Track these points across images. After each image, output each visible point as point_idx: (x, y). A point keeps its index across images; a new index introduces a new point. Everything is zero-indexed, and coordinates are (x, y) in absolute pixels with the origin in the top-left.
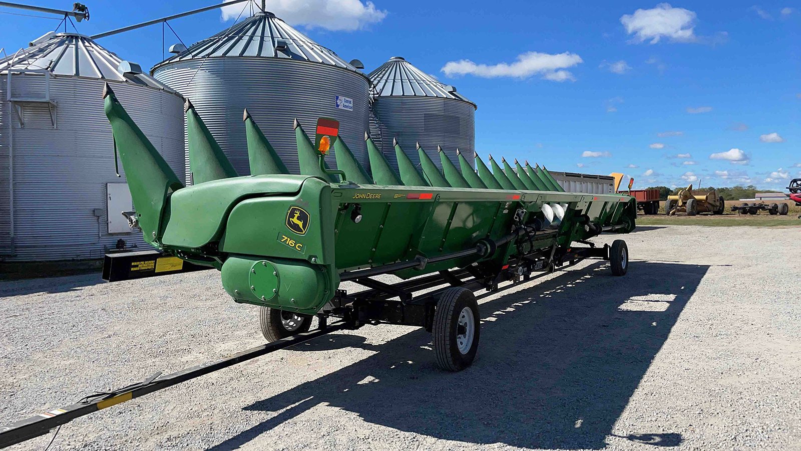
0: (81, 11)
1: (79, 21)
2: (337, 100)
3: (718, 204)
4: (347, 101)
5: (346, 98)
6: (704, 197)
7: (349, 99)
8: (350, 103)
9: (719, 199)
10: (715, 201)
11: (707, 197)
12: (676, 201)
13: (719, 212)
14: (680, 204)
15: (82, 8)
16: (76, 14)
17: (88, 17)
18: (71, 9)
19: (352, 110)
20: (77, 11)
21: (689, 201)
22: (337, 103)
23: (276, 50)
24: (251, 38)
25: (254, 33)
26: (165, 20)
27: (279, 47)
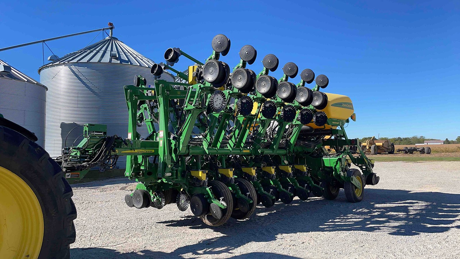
3: (390, 148)
6: (381, 144)
9: (391, 145)
10: (388, 146)
11: (383, 144)
12: (365, 146)
13: (392, 152)
14: (367, 148)
21: (373, 146)
23: (112, 58)
24: (98, 52)
25: (101, 49)
26: (44, 41)
27: (113, 56)
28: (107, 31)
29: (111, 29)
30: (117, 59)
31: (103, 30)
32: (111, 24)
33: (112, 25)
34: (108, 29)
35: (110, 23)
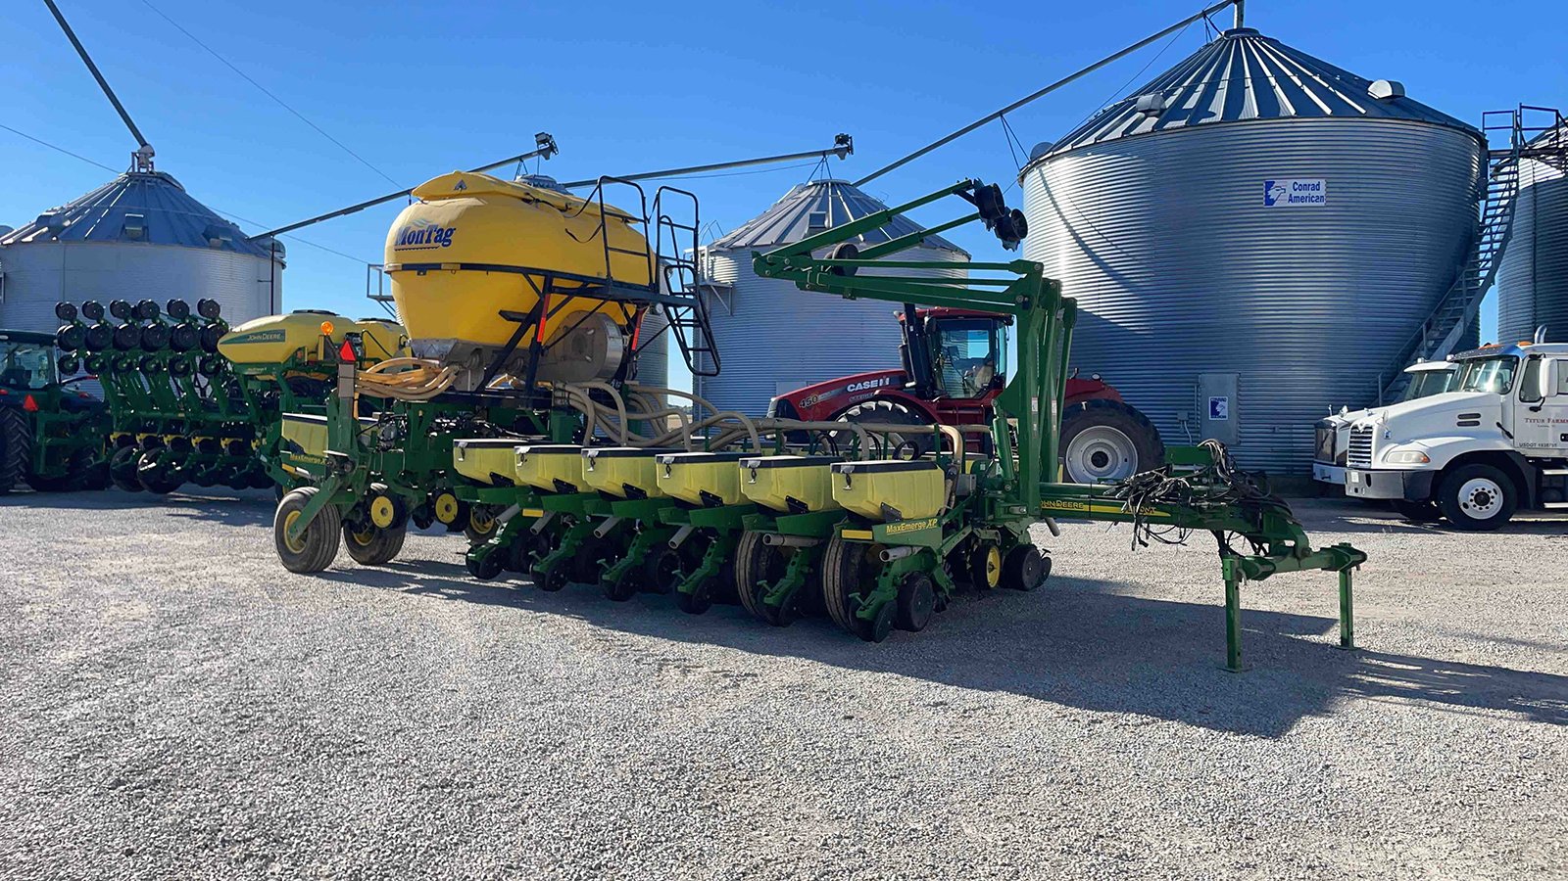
0: (843, 145)
1: (842, 158)
2: (1268, 189)
4: (1305, 187)
5: (1299, 182)
7: (1315, 182)
8: (1316, 187)
15: (842, 139)
16: (836, 151)
17: (853, 150)
18: (832, 145)
19: (1323, 204)
20: (839, 146)
22: (1267, 196)
23: (1146, 118)
27: (1148, 111)
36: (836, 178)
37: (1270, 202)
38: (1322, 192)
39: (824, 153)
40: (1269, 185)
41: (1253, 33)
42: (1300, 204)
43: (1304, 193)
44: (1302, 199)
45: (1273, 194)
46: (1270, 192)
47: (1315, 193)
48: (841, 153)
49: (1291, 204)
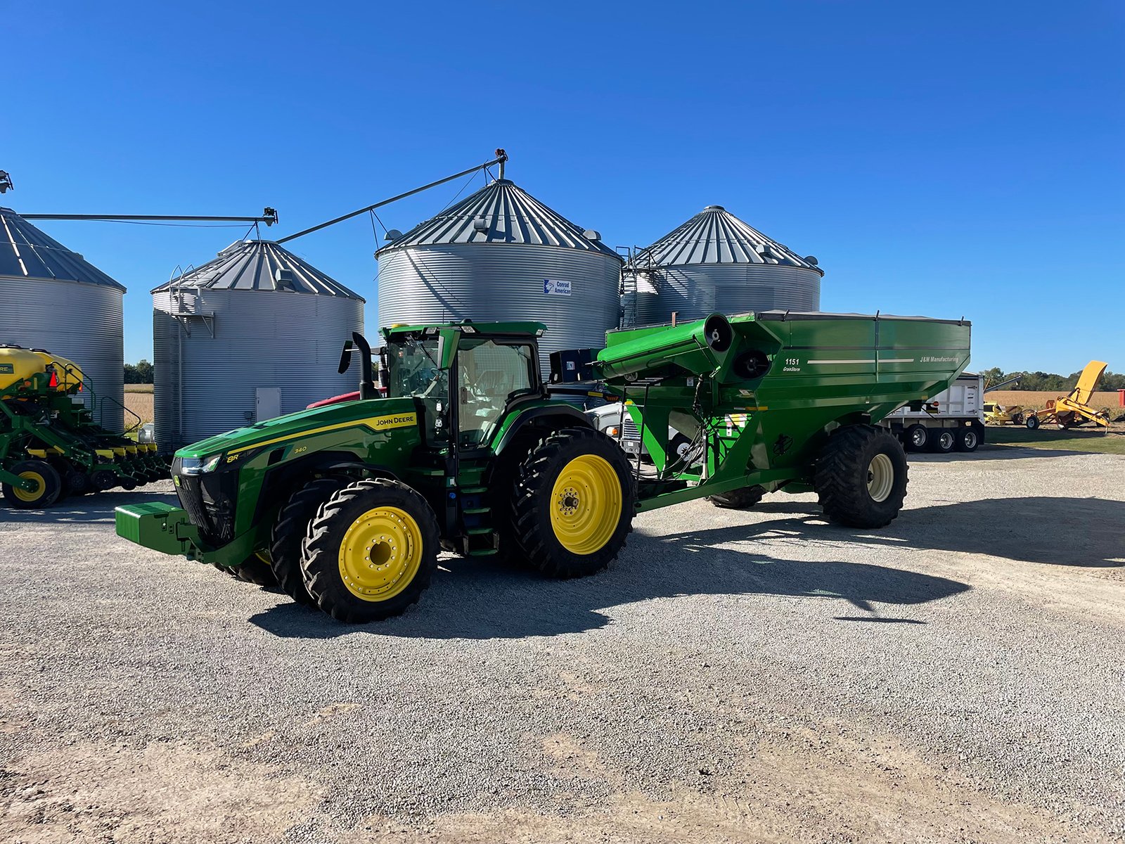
0: (270, 216)
1: (269, 225)
2: (546, 284)
4: (562, 285)
5: (561, 281)
7: (567, 282)
8: (567, 286)
15: (270, 211)
16: (265, 219)
17: (277, 220)
18: (261, 214)
19: (569, 295)
20: (267, 216)
22: (545, 288)
23: (477, 232)
24: (461, 218)
25: (465, 213)
26: (371, 208)
27: (479, 228)
28: (491, 168)
29: (502, 161)
30: (485, 231)
31: (485, 166)
32: (500, 152)
33: (503, 154)
34: (494, 163)
35: (498, 150)
36: (263, 238)
37: (547, 291)
38: (569, 289)
39: (256, 220)
40: (546, 282)
41: (510, 183)
42: (560, 294)
43: (562, 288)
44: (561, 291)
45: (548, 287)
46: (547, 286)
47: (566, 289)
48: (269, 222)
49: (556, 294)
